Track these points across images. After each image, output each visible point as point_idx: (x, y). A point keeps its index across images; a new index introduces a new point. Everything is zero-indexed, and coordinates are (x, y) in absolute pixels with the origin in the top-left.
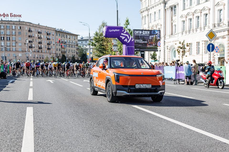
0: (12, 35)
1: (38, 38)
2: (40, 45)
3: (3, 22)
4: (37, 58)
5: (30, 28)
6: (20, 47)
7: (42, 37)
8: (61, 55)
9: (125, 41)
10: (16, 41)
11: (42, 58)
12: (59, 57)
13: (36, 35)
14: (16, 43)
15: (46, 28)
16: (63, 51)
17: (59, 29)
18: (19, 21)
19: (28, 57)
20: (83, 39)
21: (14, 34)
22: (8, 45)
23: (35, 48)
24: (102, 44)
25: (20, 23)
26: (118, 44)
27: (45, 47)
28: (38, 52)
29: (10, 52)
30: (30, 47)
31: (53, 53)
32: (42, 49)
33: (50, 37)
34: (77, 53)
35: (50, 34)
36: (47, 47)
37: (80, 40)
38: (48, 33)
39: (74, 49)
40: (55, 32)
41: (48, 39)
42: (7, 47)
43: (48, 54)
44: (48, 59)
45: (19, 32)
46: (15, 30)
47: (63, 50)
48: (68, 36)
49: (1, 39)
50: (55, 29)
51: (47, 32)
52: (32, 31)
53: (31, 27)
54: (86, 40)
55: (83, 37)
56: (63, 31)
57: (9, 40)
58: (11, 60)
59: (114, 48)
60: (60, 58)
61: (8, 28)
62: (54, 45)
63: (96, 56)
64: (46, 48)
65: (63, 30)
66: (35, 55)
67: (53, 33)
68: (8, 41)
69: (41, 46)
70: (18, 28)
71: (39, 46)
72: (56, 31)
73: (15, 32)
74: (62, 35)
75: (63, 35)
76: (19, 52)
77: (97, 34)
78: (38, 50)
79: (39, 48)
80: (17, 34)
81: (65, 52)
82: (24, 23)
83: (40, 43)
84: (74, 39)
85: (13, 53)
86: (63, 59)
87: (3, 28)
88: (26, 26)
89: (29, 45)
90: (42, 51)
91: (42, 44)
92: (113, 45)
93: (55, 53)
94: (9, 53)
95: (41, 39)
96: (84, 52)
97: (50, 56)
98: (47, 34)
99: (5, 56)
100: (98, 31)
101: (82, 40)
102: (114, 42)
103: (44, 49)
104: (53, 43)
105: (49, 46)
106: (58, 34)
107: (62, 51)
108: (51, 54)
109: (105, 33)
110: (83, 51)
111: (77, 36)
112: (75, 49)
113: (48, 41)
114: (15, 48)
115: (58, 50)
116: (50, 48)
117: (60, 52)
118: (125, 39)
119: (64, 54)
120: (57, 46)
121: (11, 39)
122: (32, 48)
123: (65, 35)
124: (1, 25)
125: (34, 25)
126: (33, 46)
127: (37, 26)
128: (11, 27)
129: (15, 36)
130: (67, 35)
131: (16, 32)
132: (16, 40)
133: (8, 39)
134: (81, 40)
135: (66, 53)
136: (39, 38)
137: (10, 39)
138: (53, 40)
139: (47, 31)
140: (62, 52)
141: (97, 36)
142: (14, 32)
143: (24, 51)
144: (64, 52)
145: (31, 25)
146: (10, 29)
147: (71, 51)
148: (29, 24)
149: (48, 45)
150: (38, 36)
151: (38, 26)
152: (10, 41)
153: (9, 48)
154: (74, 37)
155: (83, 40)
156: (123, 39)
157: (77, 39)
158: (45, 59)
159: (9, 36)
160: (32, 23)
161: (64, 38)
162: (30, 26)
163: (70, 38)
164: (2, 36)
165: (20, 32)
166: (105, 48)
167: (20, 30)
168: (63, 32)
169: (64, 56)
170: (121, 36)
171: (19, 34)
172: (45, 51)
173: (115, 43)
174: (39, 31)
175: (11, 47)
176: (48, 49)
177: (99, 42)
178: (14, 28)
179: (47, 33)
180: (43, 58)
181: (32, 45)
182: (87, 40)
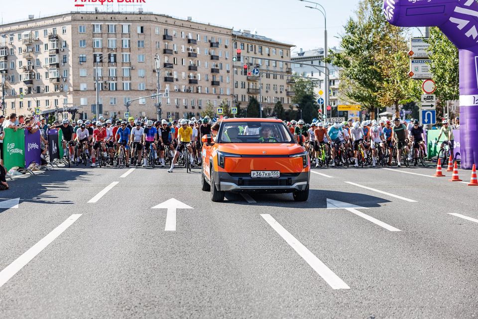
0: (122, 49)
1: (187, 55)
2: (191, 74)
3: (100, 17)
4: (186, 107)
5: (166, 30)
6: (142, 80)
7: (198, 51)
8: (247, 100)
9: (468, 34)
10: (132, 64)
11: (196, 107)
12: (240, 104)
13: (183, 46)
14: (132, 69)
15: (208, 28)
16: (253, 89)
17: (242, 31)
18: (140, 13)
19: (160, 104)
20: (305, 55)
21: (126, 46)
22: (113, 74)
23: (180, 82)
24: (370, 57)
25: (143, 17)
26: (432, 52)
27: (206, 79)
28: (188, 91)
29: (117, 93)
30: (166, 79)
31: (226, 95)
32: (197, 85)
33: (219, 52)
34: (288, 93)
35: (218, 43)
36: (211, 78)
37: (296, 59)
38: (214, 41)
39: (282, 82)
40: (230, 38)
41: (214, 57)
42: (109, 80)
43: (212, 96)
44: (212, 111)
45: (139, 42)
46: (128, 35)
47: (251, 87)
48: (266, 50)
49: (95, 61)
50: (232, 30)
51: (210, 39)
52: (170, 38)
53: (169, 28)
54: (312, 57)
55: (303, 51)
56: (253, 36)
57: (115, 61)
58: (119, 113)
59: (417, 69)
60: (244, 106)
61: (112, 31)
62: (228, 72)
63: (350, 96)
64: (208, 80)
65: (253, 33)
66: (180, 99)
67: (227, 40)
68: (113, 66)
69: (195, 77)
70: (136, 31)
71: (189, 77)
72: (234, 36)
73: (129, 40)
74: (250, 45)
75: (252, 47)
76: (138, 92)
77: (352, 28)
78: (187, 88)
79: (191, 82)
80: (134, 46)
81: (257, 91)
82: (153, 18)
83: (192, 68)
84: (280, 56)
85: (125, 96)
86: (253, 109)
87: (100, 32)
88: (156, 25)
89: (165, 73)
90: (197, 89)
91: (197, 70)
92: (413, 56)
93: (232, 95)
94: (114, 97)
95: (196, 57)
96: (305, 90)
97: (216, 103)
98: (212, 45)
99: (100, 104)
100: (356, 20)
101: (302, 58)
102: (415, 46)
103: (204, 84)
104: (227, 66)
105: (216, 76)
106: (239, 44)
107: (249, 89)
108: (221, 97)
109: (391, 10)
110: (304, 87)
111: (288, 48)
112: (284, 82)
113: (212, 64)
114: (128, 82)
115: (240, 85)
116: (219, 82)
117: (244, 92)
118: (467, 28)
119: (255, 97)
120: (235, 75)
121: (119, 59)
122: (173, 81)
123: (257, 47)
124: (95, 24)
125: (177, 23)
126: (175, 76)
127: (186, 24)
128: (119, 29)
129: (130, 52)
130: (263, 47)
131: (131, 41)
132: (132, 61)
133: (112, 59)
134: (300, 59)
135: (259, 93)
136: (189, 55)
137: (117, 61)
138: (226, 59)
139: (210, 36)
140: (250, 91)
141: (353, 33)
142: (126, 40)
143: (151, 90)
144: (254, 91)
145: (170, 21)
146: (115, 34)
147: (272, 87)
148: (163, 20)
149: (214, 74)
150: (188, 49)
151: (189, 24)
152: (116, 66)
153: (114, 82)
154: (281, 51)
155: (304, 58)
156: (460, 27)
157: (287, 55)
158: (204, 109)
159: (115, 53)
160: (171, 17)
161: (255, 53)
162: (166, 23)
163: (269, 55)
164: (98, 53)
165: (143, 42)
166: (379, 70)
167: (143, 36)
168: (251, 37)
169: (253, 101)
170: (453, 20)
171: (139, 46)
172: (206, 89)
173: (421, 52)
174: (190, 38)
175: (120, 81)
176: (214, 83)
177: (358, 54)
178: (126, 31)
179: (210, 41)
180: (200, 108)
181: (171, 74)
182: (314, 57)
